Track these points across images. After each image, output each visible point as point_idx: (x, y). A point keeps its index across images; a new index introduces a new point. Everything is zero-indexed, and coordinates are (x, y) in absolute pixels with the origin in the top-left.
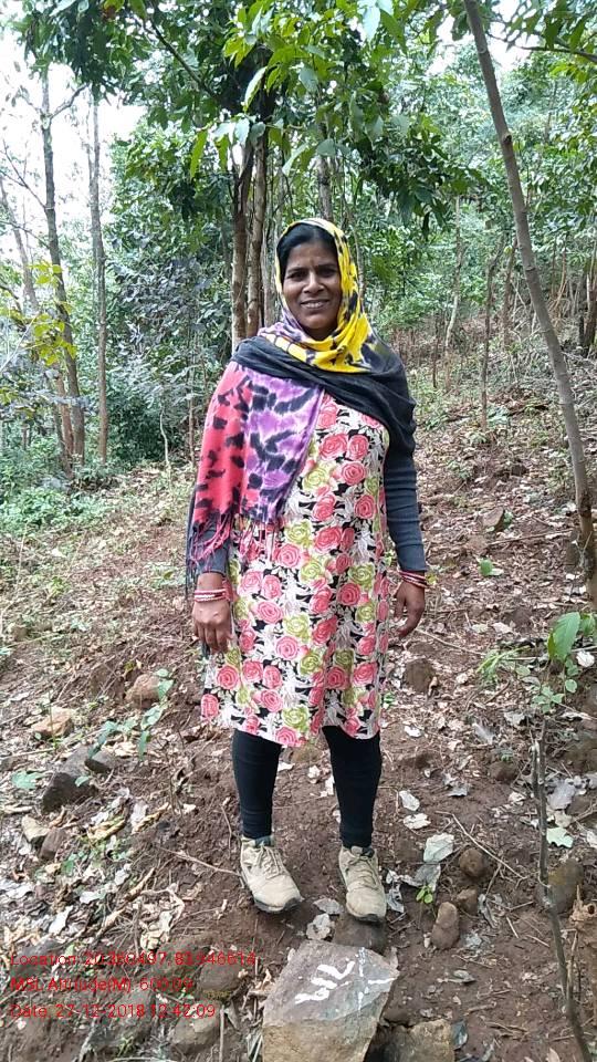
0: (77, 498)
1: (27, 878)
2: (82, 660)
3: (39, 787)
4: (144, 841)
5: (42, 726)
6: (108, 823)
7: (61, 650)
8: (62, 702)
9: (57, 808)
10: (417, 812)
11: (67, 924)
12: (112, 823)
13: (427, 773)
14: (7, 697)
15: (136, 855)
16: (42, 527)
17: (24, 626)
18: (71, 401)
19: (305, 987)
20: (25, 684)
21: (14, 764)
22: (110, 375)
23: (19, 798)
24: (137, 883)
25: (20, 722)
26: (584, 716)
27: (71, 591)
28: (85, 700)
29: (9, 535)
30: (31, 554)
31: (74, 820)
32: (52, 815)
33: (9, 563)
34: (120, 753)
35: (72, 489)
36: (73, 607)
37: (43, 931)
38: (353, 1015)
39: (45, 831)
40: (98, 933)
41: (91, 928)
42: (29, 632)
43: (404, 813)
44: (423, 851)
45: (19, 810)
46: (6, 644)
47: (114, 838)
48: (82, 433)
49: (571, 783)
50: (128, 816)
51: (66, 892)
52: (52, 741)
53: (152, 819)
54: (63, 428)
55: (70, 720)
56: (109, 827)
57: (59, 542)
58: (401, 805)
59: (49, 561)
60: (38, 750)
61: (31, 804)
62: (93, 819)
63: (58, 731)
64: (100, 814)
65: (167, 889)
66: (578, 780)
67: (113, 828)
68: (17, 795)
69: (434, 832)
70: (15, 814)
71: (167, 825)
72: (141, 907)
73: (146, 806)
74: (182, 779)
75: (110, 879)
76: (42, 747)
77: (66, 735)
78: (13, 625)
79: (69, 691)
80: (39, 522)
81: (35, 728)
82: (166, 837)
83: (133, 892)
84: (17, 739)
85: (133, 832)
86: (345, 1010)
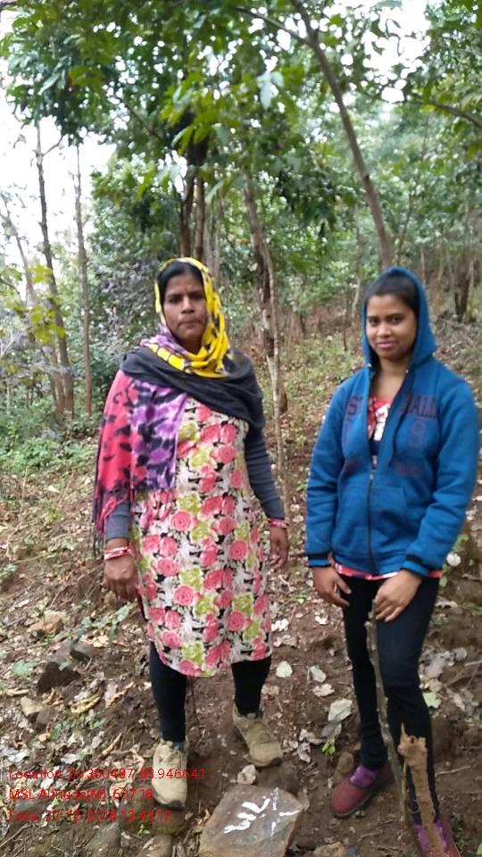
0: (68, 445)
1: (25, 746)
2: (71, 573)
3: (35, 674)
4: (114, 712)
5: (39, 626)
6: (86, 700)
7: (55, 566)
8: (54, 606)
9: (48, 691)
10: (324, 683)
11: (55, 780)
12: (90, 699)
13: (332, 652)
14: (12, 604)
15: (108, 725)
16: (41, 469)
17: (25, 547)
18: (62, 370)
19: (233, 820)
20: (26, 593)
21: (16, 656)
22: (93, 349)
23: (20, 683)
24: (108, 746)
25: (22, 624)
26: (453, 604)
27: (62, 519)
28: (73, 605)
29: (14, 476)
30: (32, 490)
31: (61, 699)
32: (44, 695)
33: (14, 498)
34: (97, 645)
35: (65, 438)
36: (64, 531)
37: (35, 787)
38: (267, 840)
39: (39, 708)
40: (78, 786)
41: (73, 783)
42: (29, 552)
43: (314, 684)
44: (327, 713)
45: (19, 692)
46: (11, 562)
47: (91, 711)
48: (71, 394)
49: (442, 657)
50: (103, 695)
51: (54, 755)
52: (45, 638)
53: (121, 696)
54: (56, 390)
55: (60, 621)
56: (88, 703)
57: (55, 480)
58: (311, 678)
59: (46, 495)
60: (35, 645)
61: (29, 688)
62: (76, 697)
63: (52, 629)
64: (81, 693)
65: (131, 750)
66: (447, 654)
67: (91, 704)
68: (18, 681)
69: (337, 699)
70: (15, 696)
71: (131, 699)
72: (111, 764)
73: (116, 686)
74: (144, 663)
75: (88, 743)
76: (38, 643)
77: (57, 633)
78: (17, 547)
79: (59, 598)
80: (38, 465)
81: (34, 627)
82: (131, 709)
83: (105, 752)
84: (19, 637)
85: (107, 707)
86: (260, 836)
